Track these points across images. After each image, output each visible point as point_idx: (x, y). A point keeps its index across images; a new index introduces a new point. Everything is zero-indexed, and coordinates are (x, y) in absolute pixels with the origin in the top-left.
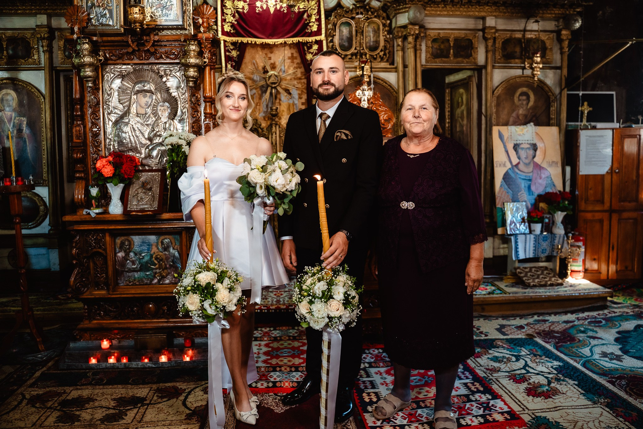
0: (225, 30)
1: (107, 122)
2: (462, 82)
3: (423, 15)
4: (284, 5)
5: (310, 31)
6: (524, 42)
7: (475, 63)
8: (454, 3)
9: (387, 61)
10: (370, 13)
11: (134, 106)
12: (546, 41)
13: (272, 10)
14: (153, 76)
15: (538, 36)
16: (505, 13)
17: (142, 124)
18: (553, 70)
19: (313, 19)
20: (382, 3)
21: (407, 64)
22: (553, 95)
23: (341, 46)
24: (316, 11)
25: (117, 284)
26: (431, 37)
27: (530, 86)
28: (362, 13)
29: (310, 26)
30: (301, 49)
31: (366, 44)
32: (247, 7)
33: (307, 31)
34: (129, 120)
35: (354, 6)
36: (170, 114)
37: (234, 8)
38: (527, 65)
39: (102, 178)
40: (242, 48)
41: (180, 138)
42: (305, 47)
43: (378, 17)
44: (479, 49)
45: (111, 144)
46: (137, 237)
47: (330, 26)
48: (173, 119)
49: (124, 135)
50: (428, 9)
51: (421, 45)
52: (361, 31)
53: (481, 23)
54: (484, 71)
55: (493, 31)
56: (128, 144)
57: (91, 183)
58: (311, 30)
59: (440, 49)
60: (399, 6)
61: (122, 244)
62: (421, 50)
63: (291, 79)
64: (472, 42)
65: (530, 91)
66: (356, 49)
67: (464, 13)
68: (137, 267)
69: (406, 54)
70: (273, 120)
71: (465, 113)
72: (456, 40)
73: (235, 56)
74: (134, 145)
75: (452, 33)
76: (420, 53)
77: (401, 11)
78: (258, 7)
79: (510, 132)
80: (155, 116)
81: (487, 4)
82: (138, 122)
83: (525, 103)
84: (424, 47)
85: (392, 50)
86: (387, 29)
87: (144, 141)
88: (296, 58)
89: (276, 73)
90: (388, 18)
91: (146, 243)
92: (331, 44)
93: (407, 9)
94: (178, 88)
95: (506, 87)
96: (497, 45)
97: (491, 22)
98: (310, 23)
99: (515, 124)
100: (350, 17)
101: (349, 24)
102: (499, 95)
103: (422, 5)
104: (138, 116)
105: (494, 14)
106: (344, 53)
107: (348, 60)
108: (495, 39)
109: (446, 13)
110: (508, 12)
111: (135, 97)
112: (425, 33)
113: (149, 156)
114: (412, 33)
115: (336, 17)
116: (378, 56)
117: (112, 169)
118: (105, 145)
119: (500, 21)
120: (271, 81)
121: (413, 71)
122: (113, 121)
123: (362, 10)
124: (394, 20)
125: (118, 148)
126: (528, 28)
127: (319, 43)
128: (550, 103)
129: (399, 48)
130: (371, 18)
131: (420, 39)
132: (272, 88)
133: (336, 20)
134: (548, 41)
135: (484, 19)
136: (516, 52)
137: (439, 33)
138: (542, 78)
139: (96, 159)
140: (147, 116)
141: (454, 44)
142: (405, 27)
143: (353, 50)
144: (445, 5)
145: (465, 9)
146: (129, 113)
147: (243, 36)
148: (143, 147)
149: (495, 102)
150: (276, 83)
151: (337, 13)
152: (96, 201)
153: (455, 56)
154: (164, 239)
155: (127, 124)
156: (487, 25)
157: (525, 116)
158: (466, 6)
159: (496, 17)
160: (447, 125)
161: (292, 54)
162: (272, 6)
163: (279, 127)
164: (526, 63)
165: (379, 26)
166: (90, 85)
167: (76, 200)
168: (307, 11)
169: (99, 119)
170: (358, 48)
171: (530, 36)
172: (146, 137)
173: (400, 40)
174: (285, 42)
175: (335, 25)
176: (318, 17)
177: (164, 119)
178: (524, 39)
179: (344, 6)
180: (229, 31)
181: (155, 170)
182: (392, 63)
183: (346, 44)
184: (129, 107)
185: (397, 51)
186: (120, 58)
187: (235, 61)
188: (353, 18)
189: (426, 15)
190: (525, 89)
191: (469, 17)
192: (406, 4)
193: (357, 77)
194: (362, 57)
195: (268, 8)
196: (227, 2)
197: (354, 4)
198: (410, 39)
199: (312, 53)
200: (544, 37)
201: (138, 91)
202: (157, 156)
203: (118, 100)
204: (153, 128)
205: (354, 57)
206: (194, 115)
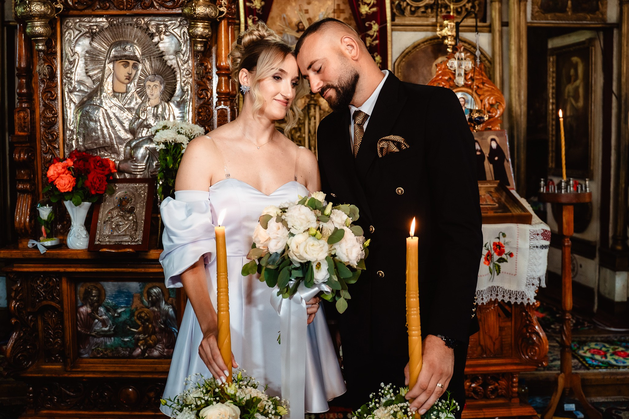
1: (68, 105)
2: (578, 47)
7: (603, 21)
11: (110, 80)
14: (139, 34)
17: (121, 108)
21: (507, 20)
25: (79, 355)
34: (101, 102)
36: (163, 93)
39: (56, 193)
41: (179, 133)
45: (73, 139)
46: (110, 283)
48: (168, 101)
49: (92, 124)
54: (615, 32)
56: (99, 138)
57: (41, 200)
61: (88, 294)
62: (527, 1)
68: (109, 330)
71: (581, 91)
73: (258, 7)
74: (108, 140)
76: (525, 6)
80: (141, 97)
82: (115, 105)
87: (123, 135)
88: (343, 11)
91: (123, 293)
94: (177, 52)
104: (114, 96)
106: (415, 4)
107: (420, 14)
111: (111, 66)
113: (131, 158)
117: (72, 179)
118: (64, 140)
122: (77, 102)
125: (83, 145)
139: (50, 162)
140: (129, 95)
143: (427, 1)
146: (102, 91)
148: (121, 144)
152: (47, 227)
153: (575, 10)
154: (151, 288)
161: (338, 5)
166: (40, 47)
167: (17, 225)
169: (56, 99)
172: (127, 127)
177: (154, 100)
181: (140, 179)
182: (484, 20)
184: (101, 81)
185: (492, 2)
186: (88, 7)
187: (258, 15)
194: (441, 11)
199: (368, 5)
201: (115, 57)
202: (144, 157)
203: (84, 70)
204: (137, 114)
205: (429, 10)
206: (201, 95)
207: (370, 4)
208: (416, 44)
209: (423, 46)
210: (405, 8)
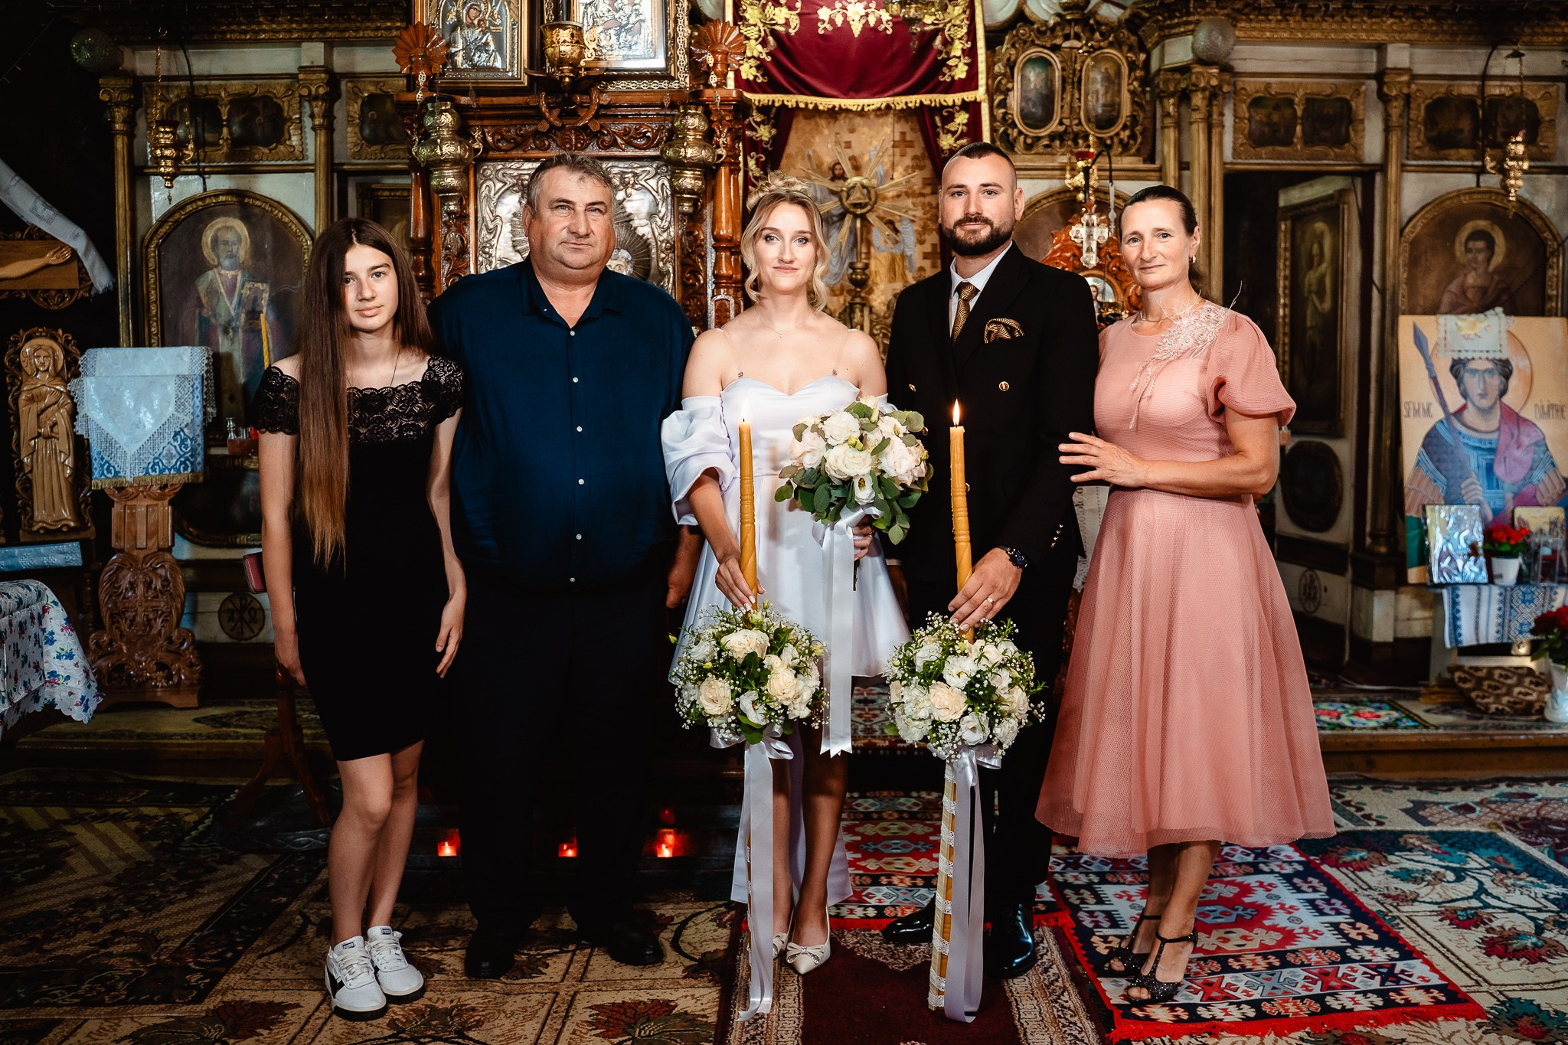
0: (744, 77)
2: (1322, 205)
3: (1231, 41)
4: (885, 16)
5: (949, 80)
6: (1483, 106)
7: (1358, 160)
8: (1308, 12)
9: (1138, 153)
10: (1097, 35)
12: (1539, 104)
13: (857, 29)
15: (1517, 90)
16: (1435, 34)
18: (1555, 176)
19: (957, 49)
20: (1128, 12)
21: (1186, 159)
22: (1555, 238)
23: (1025, 116)
24: (965, 30)
26: (1249, 95)
27: (1496, 214)
28: (1078, 37)
29: (950, 68)
30: (927, 121)
31: (1087, 112)
32: (795, 22)
33: (941, 78)
35: (1058, 19)
37: (765, 24)
38: (1490, 164)
40: (782, 118)
42: (937, 119)
43: (1117, 44)
44: (1366, 122)
47: (999, 68)
50: (1243, 24)
51: (1222, 114)
52: (1076, 79)
53: (1375, 59)
54: (1378, 178)
55: (1405, 78)
58: (953, 78)
59: (1269, 124)
60: (1171, 18)
62: (1223, 127)
63: (898, 196)
64: (1350, 108)
65: (1496, 228)
67: (1333, 36)
69: (1185, 136)
70: (857, 295)
71: (1328, 281)
72: (1310, 101)
73: (765, 138)
75: (1300, 84)
76: (1221, 135)
77: (1176, 31)
78: (824, 22)
79: (1442, 329)
81: (1391, 12)
83: (1481, 257)
84: (1229, 120)
85: (1150, 127)
86: (1138, 73)
88: (910, 144)
89: (865, 182)
90: (1142, 48)
92: (1003, 111)
93: (1191, 27)
94: (651, 216)
95: (1434, 217)
96: (1412, 116)
97: (1398, 56)
98: (949, 59)
99: (1456, 309)
100: (1048, 45)
101: (1046, 63)
102: (1415, 238)
103: (1228, 15)
105: (1409, 36)
106: (1032, 133)
107: (1041, 149)
108: (1408, 99)
109: (1286, 35)
110: (1444, 32)
112: (1234, 85)
114: (1202, 85)
115: (1013, 46)
116: (1116, 140)
119: (1421, 53)
120: (853, 199)
121: (1202, 178)
123: (1077, 29)
124: (1155, 53)
126: (1494, 71)
127: (972, 108)
128: (1546, 259)
129: (1168, 121)
130: (1101, 48)
131: (1220, 98)
132: (856, 216)
133: (1013, 52)
134: (1543, 103)
135: (1381, 48)
136: (1461, 131)
137: (1268, 85)
138: (1526, 196)
141: (1304, 110)
142: (1184, 70)
144: (1285, 16)
145: (1334, 26)
147: (787, 92)
149: (1407, 255)
150: (866, 205)
151: (1017, 35)
153: (1308, 140)
156: (1390, 64)
157: (1483, 290)
158: (1338, 18)
159: (1412, 43)
160: (1281, 312)
161: (903, 134)
162: (857, 18)
163: (871, 312)
164: (1488, 158)
165: (1119, 67)
166: (451, 208)
168: (943, 30)
170: (1067, 122)
171: (1497, 92)
173: (1172, 101)
174: (888, 107)
175: (1011, 65)
176: (969, 45)
178: (1483, 99)
179: (1033, 18)
180: (751, 78)
182: (1151, 158)
183: (1038, 111)
185: (1163, 128)
186: (517, 146)
187: (765, 152)
188: (1055, 48)
189: (1238, 41)
190: (1482, 224)
191: (1345, 43)
192: (1189, 14)
193: (1066, 190)
194: (1076, 144)
195: (846, 22)
196: (749, 9)
197: (1058, 15)
198: (1198, 100)
199: (953, 133)
200: (1532, 92)
205: (1057, 143)
206: (689, 279)
207: (956, 132)
208: (1034, 200)
209: (1046, 204)
210: (1015, 139)
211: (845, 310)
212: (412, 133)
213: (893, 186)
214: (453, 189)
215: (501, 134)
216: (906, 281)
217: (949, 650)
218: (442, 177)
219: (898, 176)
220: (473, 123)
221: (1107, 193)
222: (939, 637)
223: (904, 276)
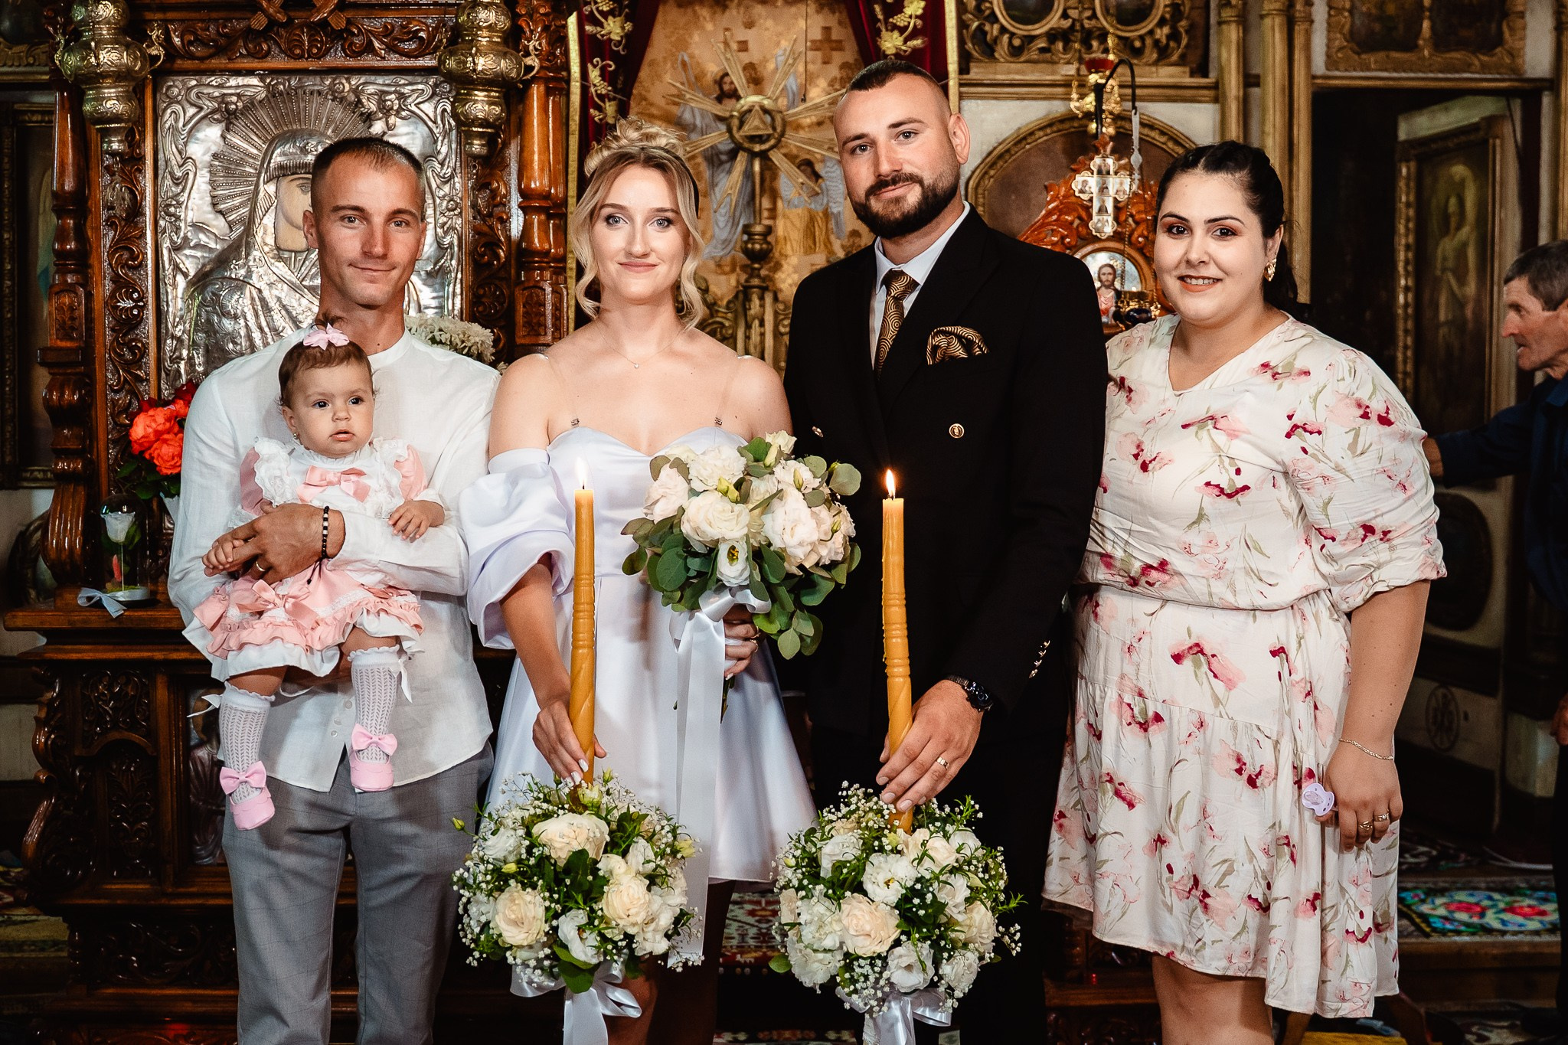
1: (169, 280)
2: (1462, 139)
7: (1515, 72)
11: (269, 220)
17: (293, 287)
23: (1012, 5)
25: (192, 858)
31: (1103, 1)
34: (249, 272)
42: (877, 9)
49: (227, 323)
54: (1546, 100)
57: (107, 497)
59: (1382, 17)
62: (1312, 22)
66: (1065, 16)
70: (754, 273)
71: (1471, 254)
73: (615, 37)
76: (1308, 34)
82: (281, 280)
85: (1199, 20)
89: (766, 103)
94: (426, 158)
104: (280, 258)
106: (1021, 29)
107: (1034, 55)
111: (271, 189)
118: (159, 361)
121: (1279, 98)
122: (191, 273)
129: (1227, 13)
132: (753, 154)
139: (130, 412)
143: (1054, 21)
146: (250, 247)
152: (124, 560)
155: (241, 284)
161: (826, 30)
166: (114, 146)
169: (141, 265)
170: (1074, 14)
182: (1201, 69)
184: (249, 223)
185: (1220, 23)
186: (219, 51)
199: (902, 30)
201: (282, 168)
203: (208, 199)
205: (1060, 45)
206: (483, 256)
207: (907, 28)
208: (1023, 132)
209: (1041, 138)
210: (996, 40)
211: (736, 297)
212: (55, 30)
213: (808, 109)
214: (116, 118)
215: (194, 33)
216: (831, 252)
217: (872, 845)
218: (100, 99)
219: (818, 94)
220: (149, 16)
221: (1130, 120)
222: (859, 823)
223: (828, 243)
